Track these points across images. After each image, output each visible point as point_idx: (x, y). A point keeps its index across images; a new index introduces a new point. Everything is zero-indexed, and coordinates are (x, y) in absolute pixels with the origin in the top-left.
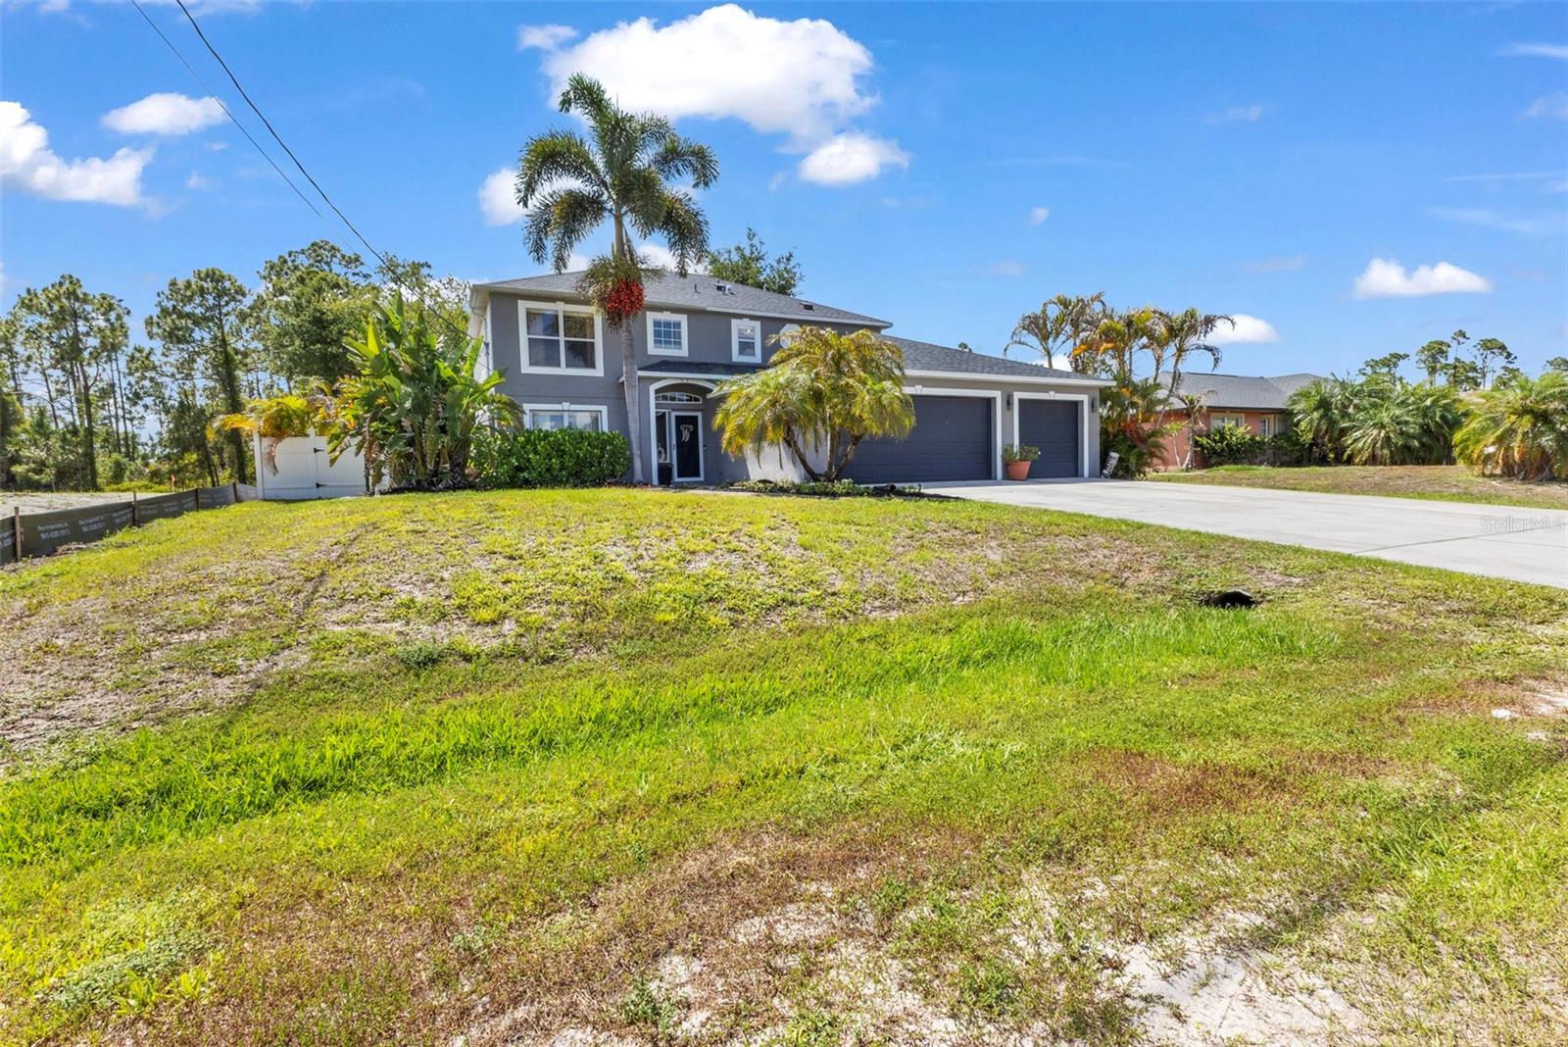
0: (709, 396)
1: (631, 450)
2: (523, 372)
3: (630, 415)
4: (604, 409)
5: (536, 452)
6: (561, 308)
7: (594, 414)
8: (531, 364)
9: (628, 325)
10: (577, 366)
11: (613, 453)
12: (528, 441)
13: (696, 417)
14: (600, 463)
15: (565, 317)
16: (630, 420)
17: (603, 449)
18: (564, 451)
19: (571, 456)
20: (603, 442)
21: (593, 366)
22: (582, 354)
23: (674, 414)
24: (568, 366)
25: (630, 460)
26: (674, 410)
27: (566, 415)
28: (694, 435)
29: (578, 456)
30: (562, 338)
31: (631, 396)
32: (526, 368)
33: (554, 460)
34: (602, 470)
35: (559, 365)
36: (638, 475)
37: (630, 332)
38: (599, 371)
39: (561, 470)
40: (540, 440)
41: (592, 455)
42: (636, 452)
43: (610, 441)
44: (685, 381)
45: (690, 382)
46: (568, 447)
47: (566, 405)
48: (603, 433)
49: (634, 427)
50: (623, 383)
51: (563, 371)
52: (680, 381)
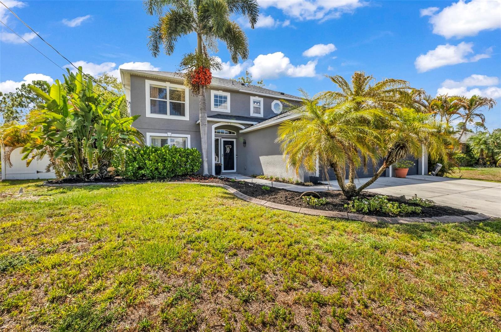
0: (241, 131)
1: (202, 158)
2: (147, 116)
3: (202, 140)
4: (189, 136)
5: (150, 160)
6: (168, 86)
7: (184, 139)
8: (151, 113)
9: (203, 93)
10: (175, 114)
11: (193, 160)
12: (145, 153)
13: (233, 142)
14: (185, 165)
15: (170, 90)
16: (203, 143)
17: (187, 158)
18: (165, 159)
19: (169, 161)
20: (187, 154)
21: (183, 115)
22: (178, 109)
23: (223, 140)
24: (171, 114)
25: (202, 163)
26: (222, 138)
27: (169, 139)
28: (232, 150)
29: (173, 162)
30: (168, 101)
31: (203, 130)
32: (149, 114)
33: (159, 164)
34: (186, 169)
35: (166, 114)
36: (206, 172)
37: (204, 96)
38: (187, 118)
39: (163, 169)
40: (152, 152)
41: (181, 161)
42: (205, 159)
43: (191, 153)
44: (229, 124)
45: (232, 124)
46: (168, 157)
47: (169, 134)
48: (188, 149)
49: (204, 146)
50: (199, 124)
51: (168, 117)
52: (227, 124)
